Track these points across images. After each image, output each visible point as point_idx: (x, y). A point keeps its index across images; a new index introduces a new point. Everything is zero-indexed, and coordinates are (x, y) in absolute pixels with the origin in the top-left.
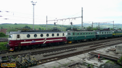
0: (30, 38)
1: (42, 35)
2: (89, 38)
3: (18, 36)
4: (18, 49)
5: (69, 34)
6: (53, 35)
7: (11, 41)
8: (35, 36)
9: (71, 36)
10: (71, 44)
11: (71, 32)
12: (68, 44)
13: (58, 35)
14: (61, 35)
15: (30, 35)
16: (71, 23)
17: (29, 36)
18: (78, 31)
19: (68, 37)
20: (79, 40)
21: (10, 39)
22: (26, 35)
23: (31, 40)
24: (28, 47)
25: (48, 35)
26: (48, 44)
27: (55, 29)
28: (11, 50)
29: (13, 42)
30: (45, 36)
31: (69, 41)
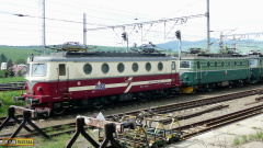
0: (93, 76)
3: (62, 69)
6: (148, 67)
10: (191, 94)
11: (191, 60)
13: (160, 66)
20: (210, 84)
24: (86, 102)
26: (136, 96)
31: (187, 86)
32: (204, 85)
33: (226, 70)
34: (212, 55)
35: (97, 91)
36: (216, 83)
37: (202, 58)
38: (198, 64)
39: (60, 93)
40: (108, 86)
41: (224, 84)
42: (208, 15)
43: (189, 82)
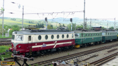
1: (52, 37)
11: (79, 33)
16: (71, 20)
17: (40, 38)
22: (38, 36)
24: (38, 53)
26: (58, 49)
35: (43, 48)
37: (84, 32)
40: (47, 45)
42: (84, 12)
43: (78, 43)
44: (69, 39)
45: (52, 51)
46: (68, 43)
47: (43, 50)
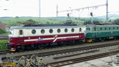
0: (36, 35)
1: (51, 31)
2: (117, 34)
3: (21, 32)
4: (20, 49)
5: (88, 29)
6: (66, 30)
7: (11, 38)
8: (43, 31)
9: (91, 31)
10: (91, 42)
11: (91, 27)
12: (86, 42)
13: (73, 30)
14: (77, 31)
15: (36, 30)
16: (91, 14)
17: (34, 32)
18: (101, 25)
19: (87, 34)
20: (102, 38)
21: (10, 36)
22: (31, 30)
23: (37, 37)
25: (59, 31)
26: (60, 43)
27: (69, 23)
28: (12, 50)
29: (15, 40)
30: (55, 32)
31: (89, 39)
32: (98, 39)
33: (112, 31)
34: (103, 24)
36: (106, 38)
37: (97, 26)
38: (95, 28)
39: (20, 42)
40: (44, 39)
41: (110, 38)
42: (107, 5)
43: (90, 37)
44: (74, 33)
45: (52, 44)
46: (74, 37)
47: (40, 44)
